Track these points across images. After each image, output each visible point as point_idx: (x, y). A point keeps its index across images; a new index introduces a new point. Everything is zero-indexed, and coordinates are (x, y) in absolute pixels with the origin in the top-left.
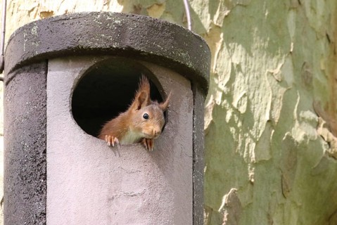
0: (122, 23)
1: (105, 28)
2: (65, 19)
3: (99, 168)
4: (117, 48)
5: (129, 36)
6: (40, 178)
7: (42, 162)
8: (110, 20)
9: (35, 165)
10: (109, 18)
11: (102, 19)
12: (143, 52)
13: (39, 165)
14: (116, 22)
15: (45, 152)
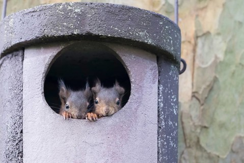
0: (81, 11)
1: (66, 17)
2: (34, 12)
3: (65, 144)
4: (78, 34)
5: (88, 22)
6: (18, 156)
7: (19, 142)
8: (70, 9)
9: (15, 144)
10: (70, 8)
11: (64, 10)
12: (101, 35)
13: (17, 144)
14: (76, 11)
15: (22, 132)
